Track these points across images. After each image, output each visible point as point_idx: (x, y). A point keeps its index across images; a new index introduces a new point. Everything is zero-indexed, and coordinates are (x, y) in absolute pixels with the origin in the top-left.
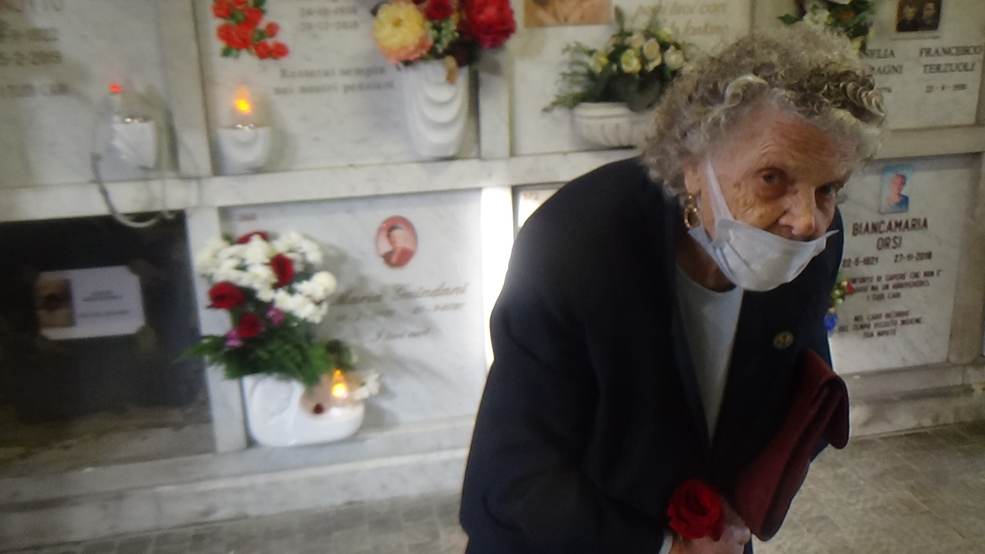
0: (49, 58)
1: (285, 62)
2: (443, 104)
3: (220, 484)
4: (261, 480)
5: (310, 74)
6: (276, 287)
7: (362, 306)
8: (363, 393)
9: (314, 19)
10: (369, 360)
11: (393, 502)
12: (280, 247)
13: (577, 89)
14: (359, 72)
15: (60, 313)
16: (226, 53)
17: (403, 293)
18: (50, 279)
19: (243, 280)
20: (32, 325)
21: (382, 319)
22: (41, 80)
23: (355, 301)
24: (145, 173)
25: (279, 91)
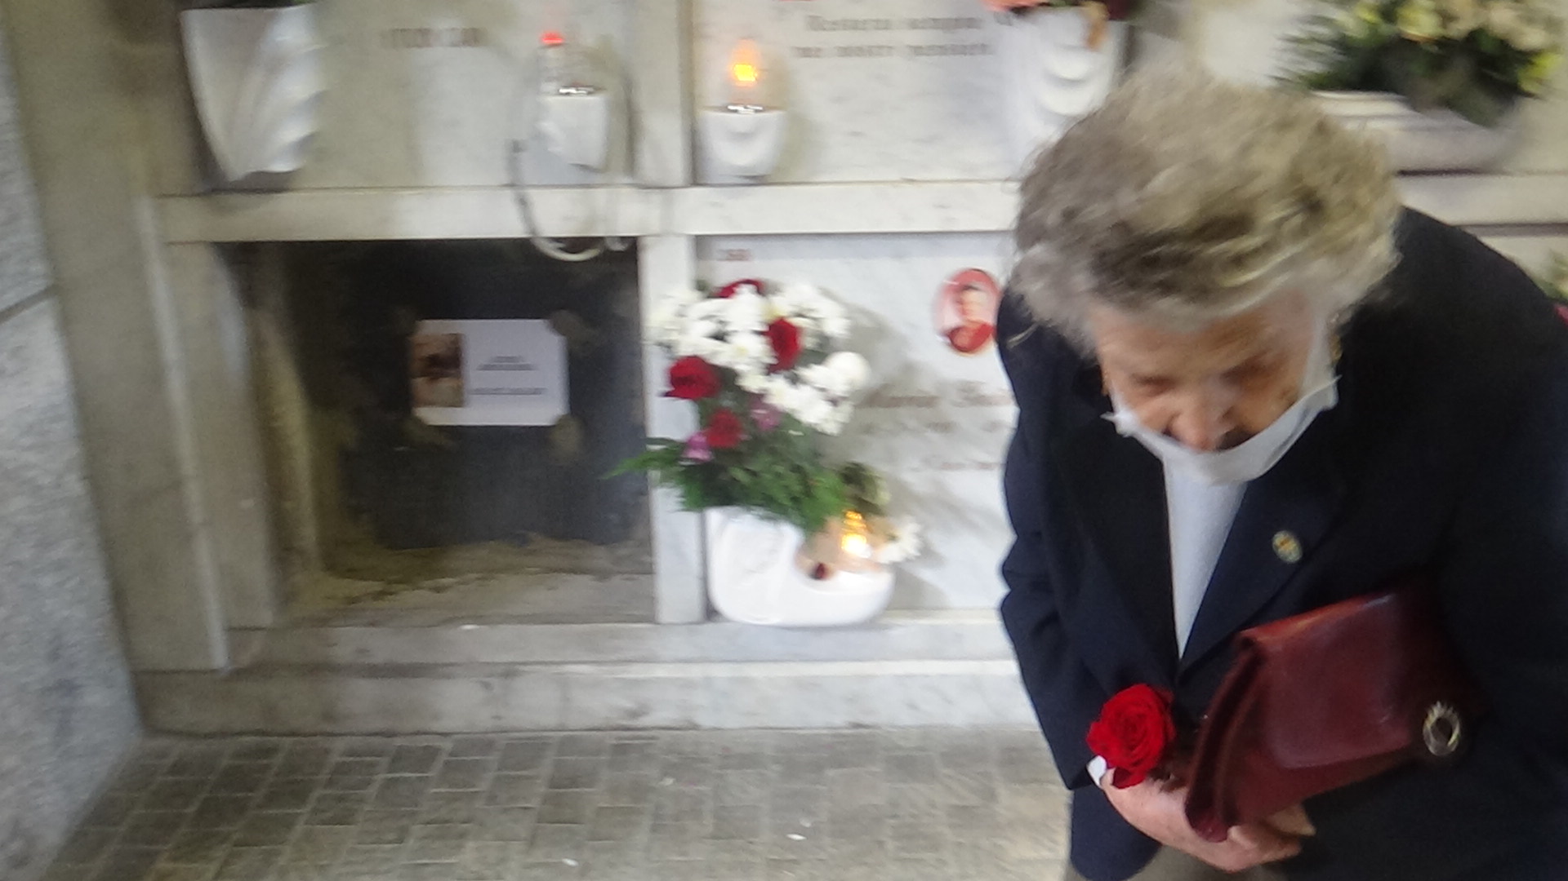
2: (1073, 83)
3: (660, 672)
4: (721, 672)
5: (855, 25)
6: (771, 370)
7: (904, 413)
8: (891, 553)
10: (907, 500)
11: (926, 732)
12: (782, 306)
13: (1314, 67)
14: (936, 24)
15: (445, 384)
18: (433, 331)
19: (721, 355)
20: (402, 400)
21: (934, 436)
22: (445, 22)
23: (896, 402)
24: (587, 175)
25: (806, 52)
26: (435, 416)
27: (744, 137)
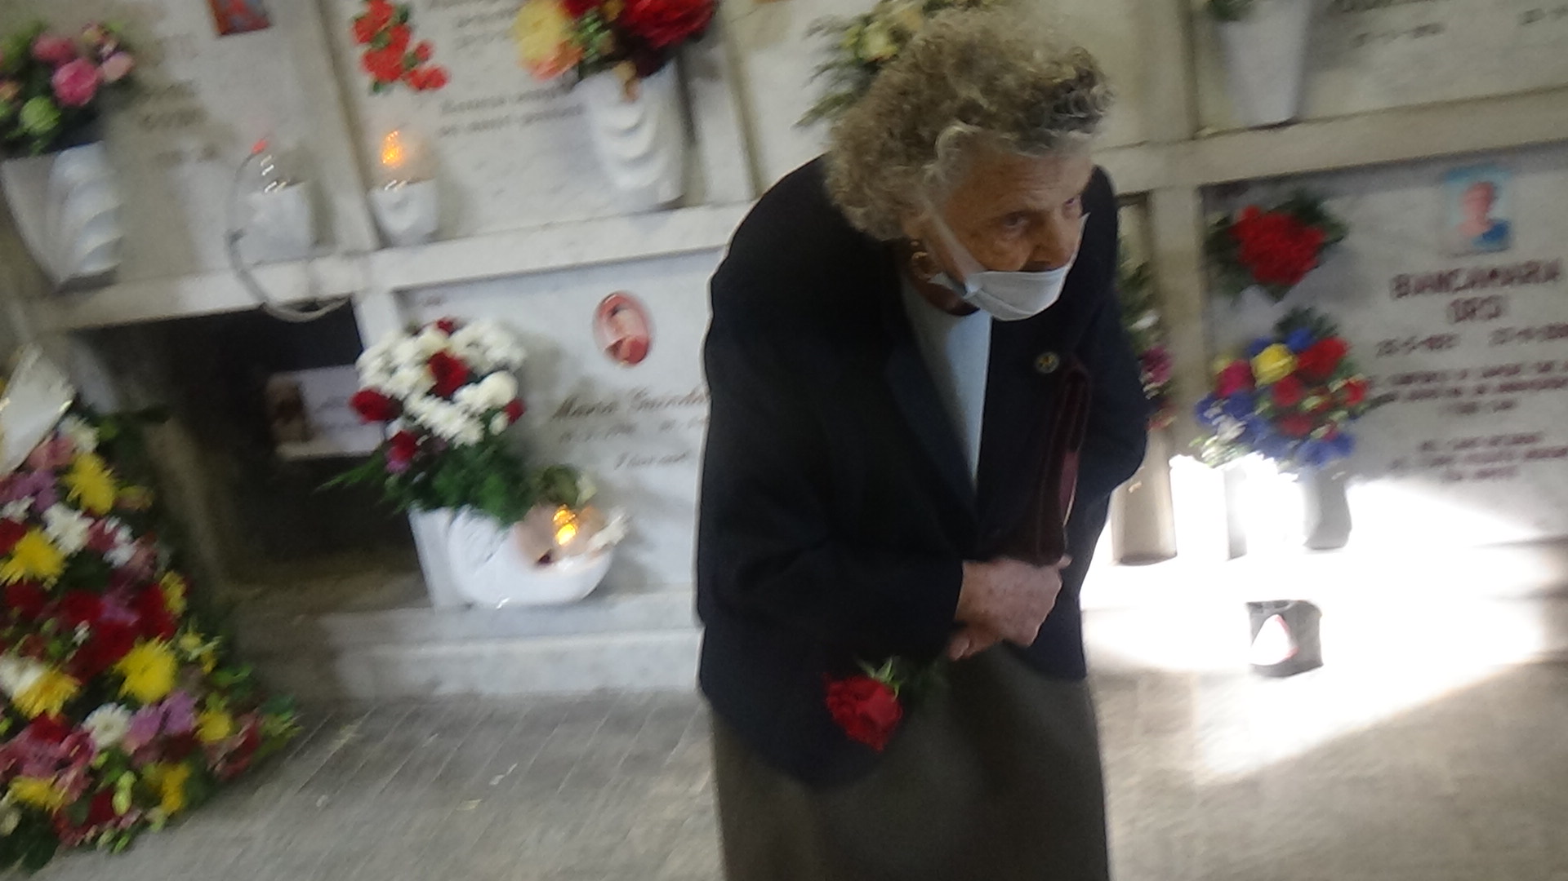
0: (190, 118)
1: (446, 90)
2: (634, 129)
4: (490, 648)
5: (478, 105)
6: (430, 394)
7: (593, 420)
9: (471, 30)
11: (656, 694)
12: (456, 342)
13: (843, 88)
15: (295, 426)
16: (376, 87)
17: (644, 402)
18: (279, 382)
20: (268, 441)
21: (620, 438)
22: (190, 144)
23: (579, 412)
25: (444, 132)
26: (293, 451)
27: (399, 206)
